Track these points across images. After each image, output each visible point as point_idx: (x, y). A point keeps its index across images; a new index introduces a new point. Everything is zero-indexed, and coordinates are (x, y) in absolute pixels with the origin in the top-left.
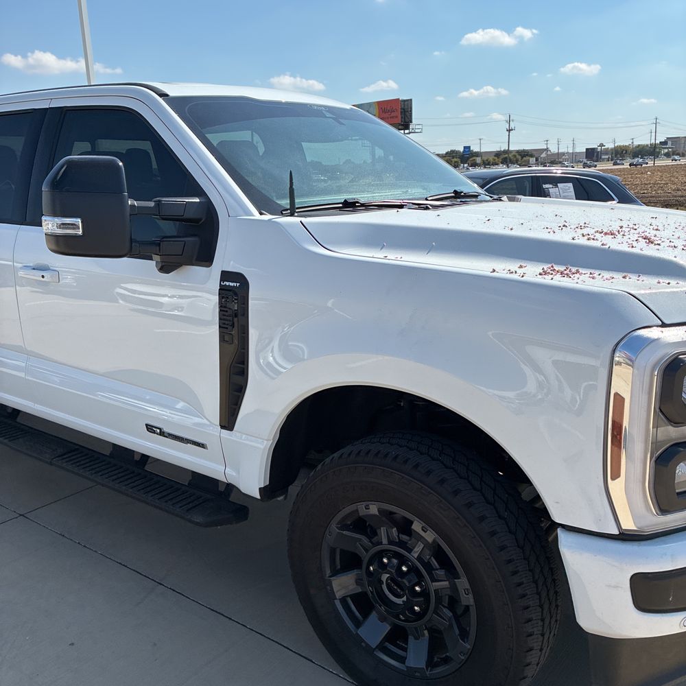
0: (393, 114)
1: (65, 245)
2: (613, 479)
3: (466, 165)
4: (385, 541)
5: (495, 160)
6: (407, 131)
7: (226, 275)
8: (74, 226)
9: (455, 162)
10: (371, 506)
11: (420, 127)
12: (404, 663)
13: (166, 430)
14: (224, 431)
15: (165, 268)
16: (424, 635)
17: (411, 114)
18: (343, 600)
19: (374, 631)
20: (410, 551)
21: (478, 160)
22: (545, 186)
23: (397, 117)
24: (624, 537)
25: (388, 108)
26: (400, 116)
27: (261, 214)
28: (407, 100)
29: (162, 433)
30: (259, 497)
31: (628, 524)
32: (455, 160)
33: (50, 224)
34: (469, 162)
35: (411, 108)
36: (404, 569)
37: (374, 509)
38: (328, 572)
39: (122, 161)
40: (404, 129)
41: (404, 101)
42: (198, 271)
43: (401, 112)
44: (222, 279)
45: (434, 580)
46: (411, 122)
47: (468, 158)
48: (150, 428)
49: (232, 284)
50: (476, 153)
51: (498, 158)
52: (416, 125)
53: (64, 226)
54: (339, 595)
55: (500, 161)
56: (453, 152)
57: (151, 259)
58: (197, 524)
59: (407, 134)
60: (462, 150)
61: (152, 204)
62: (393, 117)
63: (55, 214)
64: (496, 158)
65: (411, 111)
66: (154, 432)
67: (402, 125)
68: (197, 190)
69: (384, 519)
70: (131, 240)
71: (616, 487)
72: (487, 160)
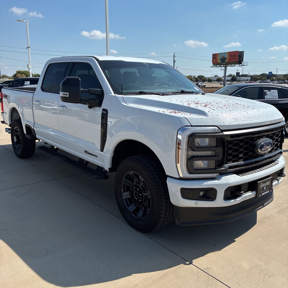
0: (235, 57)
1: (64, 99)
2: (178, 164)
3: (269, 80)
4: (135, 182)
5: (283, 78)
6: (240, 65)
7: (104, 110)
8: (67, 95)
9: (264, 79)
10: (131, 172)
11: (247, 63)
12: (137, 216)
13: (89, 152)
14: (101, 152)
15: (90, 107)
16: (143, 209)
17: (243, 57)
18: (126, 199)
19: (132, 208)
20: (140, 185)
21: (274, 78)
22: (264, 91)
23: (236, 58)
24: (181, 179)
25: (233, 55)
26: (238, 58)
27: (114, 94)
28: (242, 52)
29: (88, 153)
30: (109, 171)
31: (181, 176)
32: (264, 78)
33: (62, 94)
34: (271, 79)
35: (243, 55)
36: (138, 189)
37: (132, 173)
38: (123, 191)
39: (80, 78)
40: (239, 64)
41: (240, 52)
42: (98, 108)
43: (238, 57)
44: (102, 111)
45: (144, 193)
46: (243, 61)
47: (271, 77)
48: (85, 152)
49: (104, 112)
50: (275, 75)
51: (285, 77)
52: (245, 62)
53: (64, 94)
54: (124, 198)
55: (286, 79)
56: (263, 74)
57: (87, 105)
58: (94, 178)
59: (241, 66)
60: (268, 73)
61: (87, 90)
62: (235, 59)
63: (62, 91)
64: (284, 77)
65: (243, 56)
66: (86, 153)
67: (238, 62)
68: (101, 87)
69: (134, 176)
70: (81, 99)
71: (179, 165)
72: (280, 78)
